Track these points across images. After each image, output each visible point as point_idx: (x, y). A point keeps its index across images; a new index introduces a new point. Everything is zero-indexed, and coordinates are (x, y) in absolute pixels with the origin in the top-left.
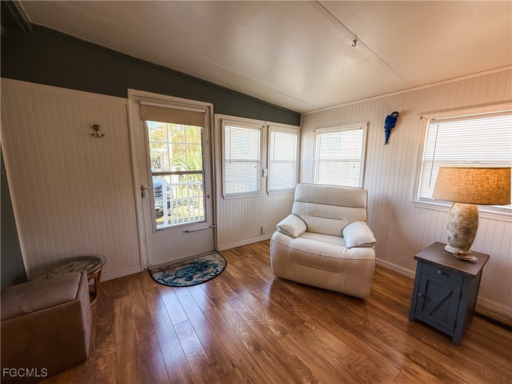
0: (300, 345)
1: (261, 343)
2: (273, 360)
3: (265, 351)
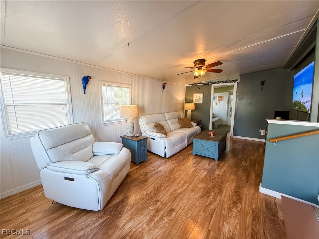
0: (163, 194)
1: (168, 209)
2: (175, 203)
3: (172, 206)
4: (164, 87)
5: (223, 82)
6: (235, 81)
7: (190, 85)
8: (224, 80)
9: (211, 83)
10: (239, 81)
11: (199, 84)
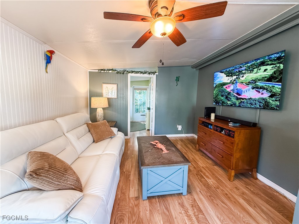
4: (49, 60)
5: (141, 73)
6: (154, 73)
7: (97, 71)
8: (143, 71)
9: (127, 71)
10: (157, 74)
11: (110, 71)
